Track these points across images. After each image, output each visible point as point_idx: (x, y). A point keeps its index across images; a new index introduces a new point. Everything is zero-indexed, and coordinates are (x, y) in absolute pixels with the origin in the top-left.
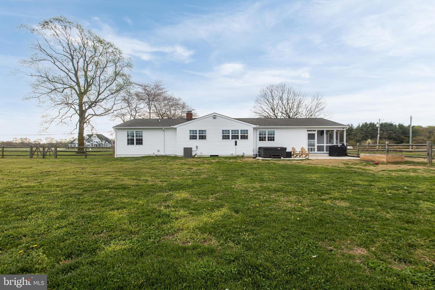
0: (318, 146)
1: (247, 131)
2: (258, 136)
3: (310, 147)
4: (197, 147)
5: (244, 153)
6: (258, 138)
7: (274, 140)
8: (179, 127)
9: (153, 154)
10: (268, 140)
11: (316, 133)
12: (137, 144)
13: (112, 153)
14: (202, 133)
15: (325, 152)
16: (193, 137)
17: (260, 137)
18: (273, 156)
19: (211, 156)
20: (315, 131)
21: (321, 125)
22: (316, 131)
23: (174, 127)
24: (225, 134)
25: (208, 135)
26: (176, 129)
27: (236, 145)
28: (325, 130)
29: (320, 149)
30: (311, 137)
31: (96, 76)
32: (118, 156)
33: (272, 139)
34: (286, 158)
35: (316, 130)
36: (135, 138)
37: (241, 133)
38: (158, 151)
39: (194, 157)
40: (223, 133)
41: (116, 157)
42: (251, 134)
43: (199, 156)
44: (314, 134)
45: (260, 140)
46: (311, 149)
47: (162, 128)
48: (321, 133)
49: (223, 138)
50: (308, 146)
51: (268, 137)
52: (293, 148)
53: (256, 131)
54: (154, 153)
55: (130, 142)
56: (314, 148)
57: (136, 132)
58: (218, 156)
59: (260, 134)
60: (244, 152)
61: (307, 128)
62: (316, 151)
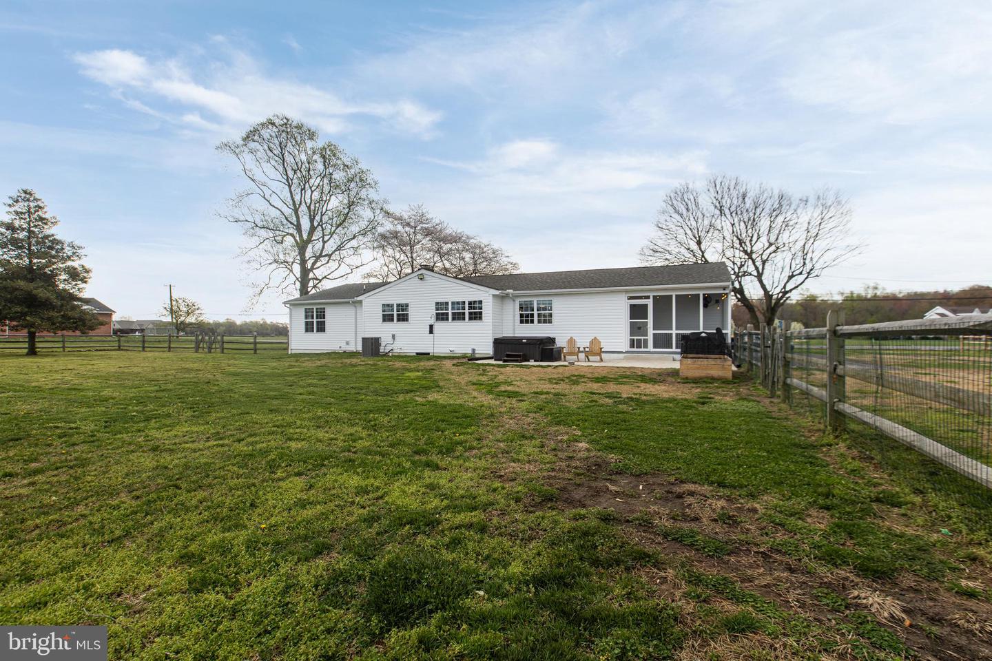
0: (654, 334)
1: (481, 302)
2: (518, 313)
3: (635, 338)
4: (394, 336)
5: (474, 350)
6: (518, 318)
7: (550, 322)
8: (367, 300)
9: (338, 349)
10: (539, 322)
11: (650, 302)
12: (318, 331)
13: (285, 346)
14: (403, 310)
15: (674, 349)
16: (387, 318)
17: (522, 316)
18: (508, 356)
19: (417, 354)
20: (648, 297)
22: (651, 298)
23: (359, 299)
24: (442, 310)
25: (411, 312)
26: (361, 302)
27: (431, 332)
28: (674, 294)
29: (662, 342)
30: (637, 312)
32: (294, 352)
33: (546, 319)
34: (541, 361)
35: (651, 295)
36: (315, 320)
38: (347, 343)
39: (386, 355)
40: (437, 309)
41: (290, 353)
42: (488, 310)
43: (396, 354)
44: (646, 306)
45: (522, 322)
46: (639, 341)
47: (348, 303)
48: (662, 303)
50: (631, 336)
51: (539, 315)
52: (572, 341)
53: (512, 302)
54: (340, 347)
55: (309, 328)
56: (646, 341)
57: (317, 309)
58: (428, 354)
59: (521, 309)
60: (474, 347)
61: (627, 292)
62: (651, 347)
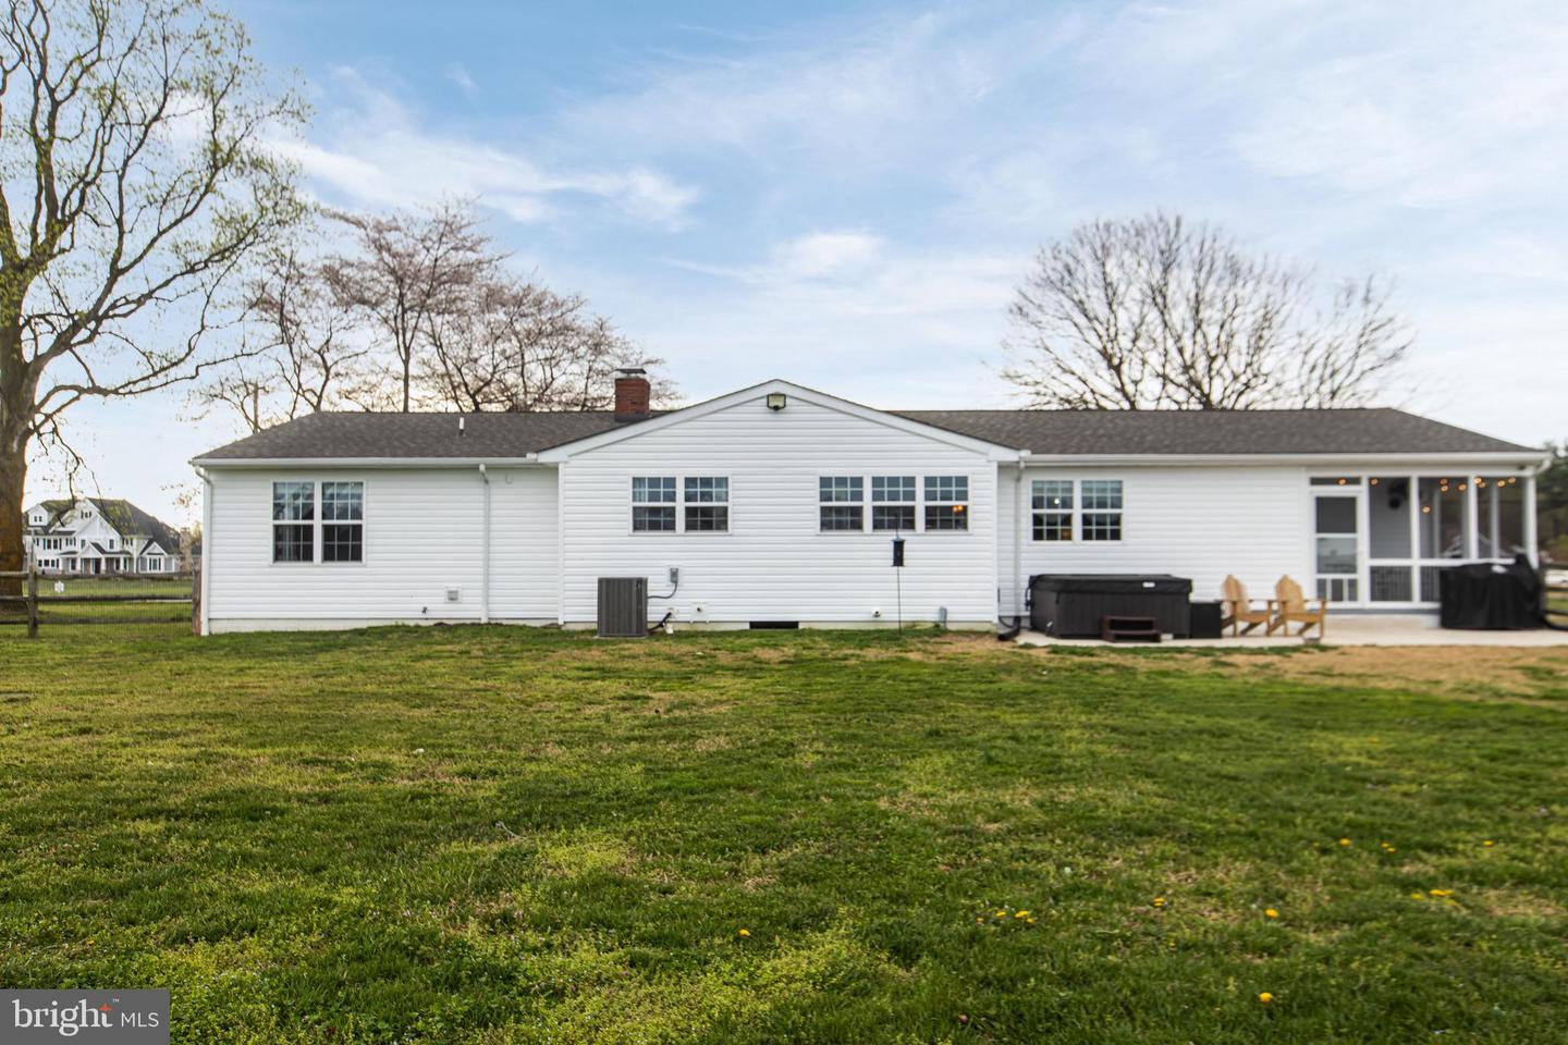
0: (1374, 571)
1: (963, 481)
2: (1028, 512)
3: (1329, 576)
4: (674, 575)
5: (944, 612)
6: (1028, 527)
7: (1116, 535)
8: (574, 462)
9: (420, 614)
10: (1087, 535)
11: (1361, 494)
12: (328, 556)
13: (183, 606)
14: (706, 496)
15: (1416, 603)
16: (652, 519)
17: (1037, 520)
18: (1115, 625)
19: (754, 625)
20: (1355, 481)
21: (1393, 446)
22: (1365, 481)
23: (546, 457)
24: (838, 499)
25: (737, 504)
26: (552, 470)
27: (898, 560)
28: (1414, 476)
29: (1388, 585)
30: (1333, 515)
31: (100, 170)
32: (220, 628)
33: (1105, 528)
34: (1191, 636)
35: (1365, 475)
36: (318, 523)
37: (929, 496)
38: (453, 597)
39: (657, 632)
40: (825, 497)
41: (204, 633)
42: (986, 500)
43: (683, 628)
44: (1351, 502)
45: (1038, 535)
46: (1337, 584)
47: (475, 468)
48: (1391, 494)
49: (826, 525)
50: (1319, 571)
51: (1086, 520)
52: (1232, 584)
53: (1012, 484)
54: (425, 611)
55: (292, 545)
56: (1353, 584)
57: (325, 486)
58: (794, 625)
59: (1037, 503)
60: (943, 603)
61: (1310, 466)
62: (1364, 599)
